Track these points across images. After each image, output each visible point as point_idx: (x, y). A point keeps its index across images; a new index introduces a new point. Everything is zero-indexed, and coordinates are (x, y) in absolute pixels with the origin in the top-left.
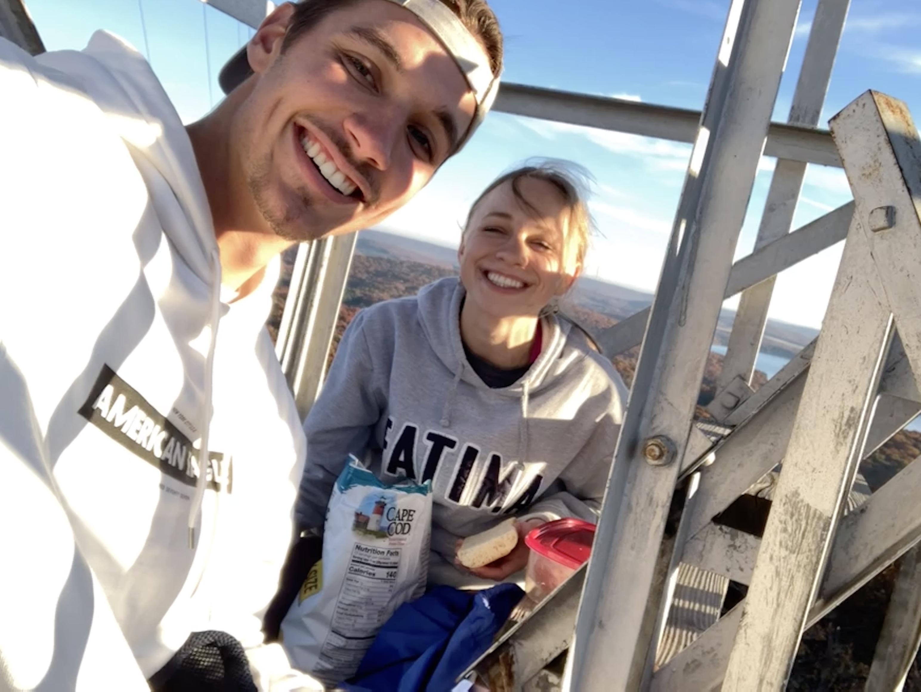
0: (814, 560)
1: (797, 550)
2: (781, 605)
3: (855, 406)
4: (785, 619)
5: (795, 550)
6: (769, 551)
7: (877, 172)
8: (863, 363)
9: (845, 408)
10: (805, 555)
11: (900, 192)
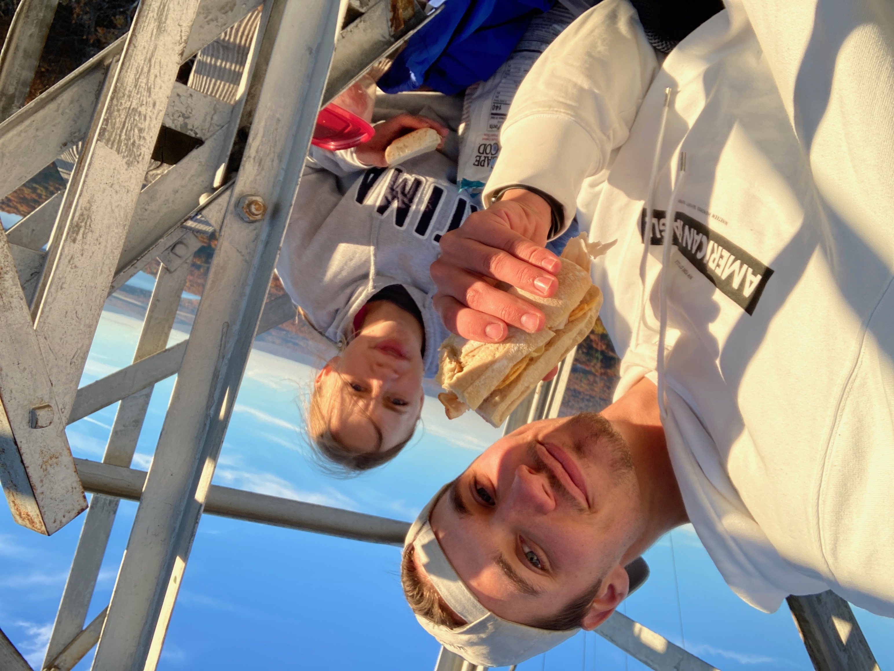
0: (115, 102)
1: (130, 111)
2: (147, 60)
3: (72, 244)
4: (144, 48)
5: (132, 112)
6: (156, 112)
7: (45, 460)
8: (63, 283)
9: (81, 242)
10: (123, 106)
11: (24, 441)
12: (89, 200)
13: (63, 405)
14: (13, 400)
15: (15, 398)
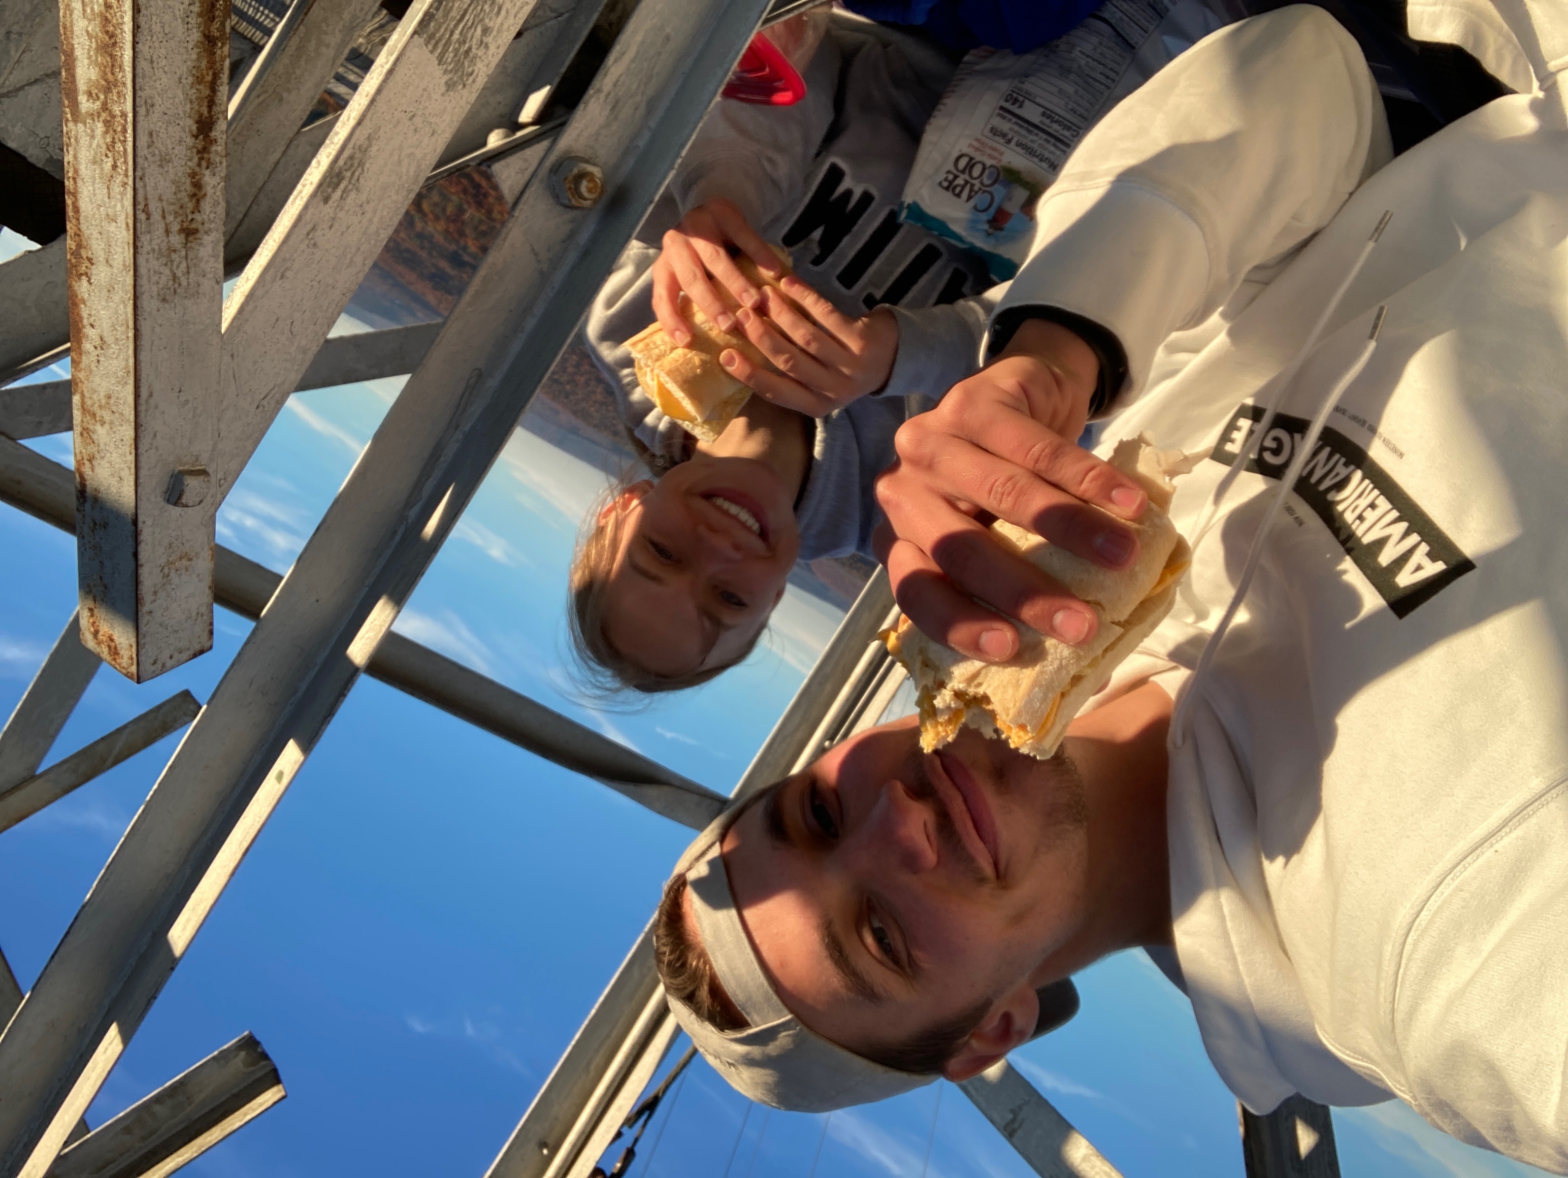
3: (321, 204)
7: (171, 559)
9: (335, 205)
11: (149, 522)
12: (370, 135)
13: (225, 473)
14: (153, 451)
15: (157, 448)
